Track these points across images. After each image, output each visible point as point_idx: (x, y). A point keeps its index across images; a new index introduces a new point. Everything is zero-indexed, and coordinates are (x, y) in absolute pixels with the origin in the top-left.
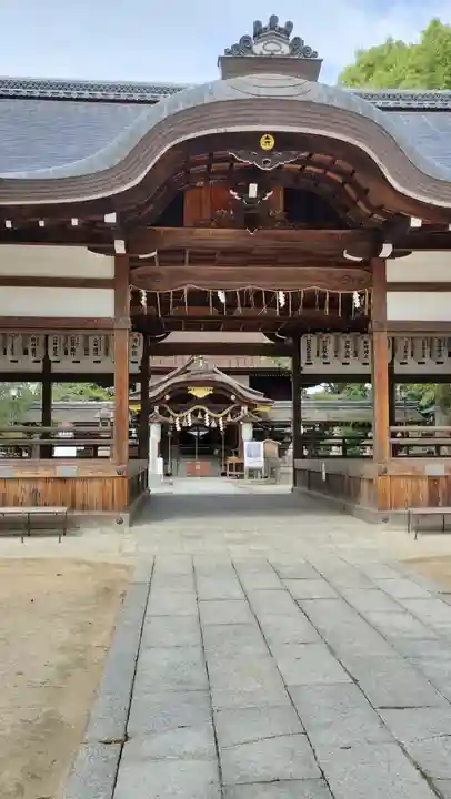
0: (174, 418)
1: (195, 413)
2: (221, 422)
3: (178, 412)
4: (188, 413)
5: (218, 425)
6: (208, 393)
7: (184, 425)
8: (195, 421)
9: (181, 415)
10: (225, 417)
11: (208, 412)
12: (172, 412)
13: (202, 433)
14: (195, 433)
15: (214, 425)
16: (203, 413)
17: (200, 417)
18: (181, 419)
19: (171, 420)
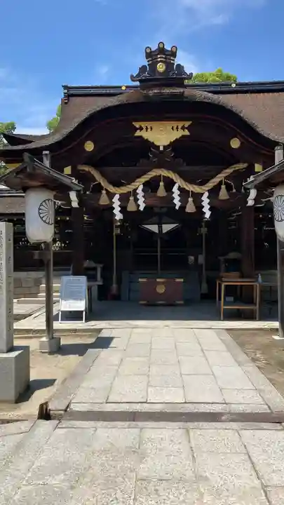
0: (111, 196)
1: (151, 186)
2: (205, 201)
3: (117, 184)
4: (139, 185)
5: (199, 207)
6: (177, 135)
7: (131, 207)
8: (152, 202)
9: (124, 190)
10: (214, 192)
11: (179, 182)
12: (104, 183)
13: (167, 228)
14: (154, 228)
15: (190, 208)
16: (170, 184)
17: (161, 192)
18: (124, 199)
19: (104, 200)
